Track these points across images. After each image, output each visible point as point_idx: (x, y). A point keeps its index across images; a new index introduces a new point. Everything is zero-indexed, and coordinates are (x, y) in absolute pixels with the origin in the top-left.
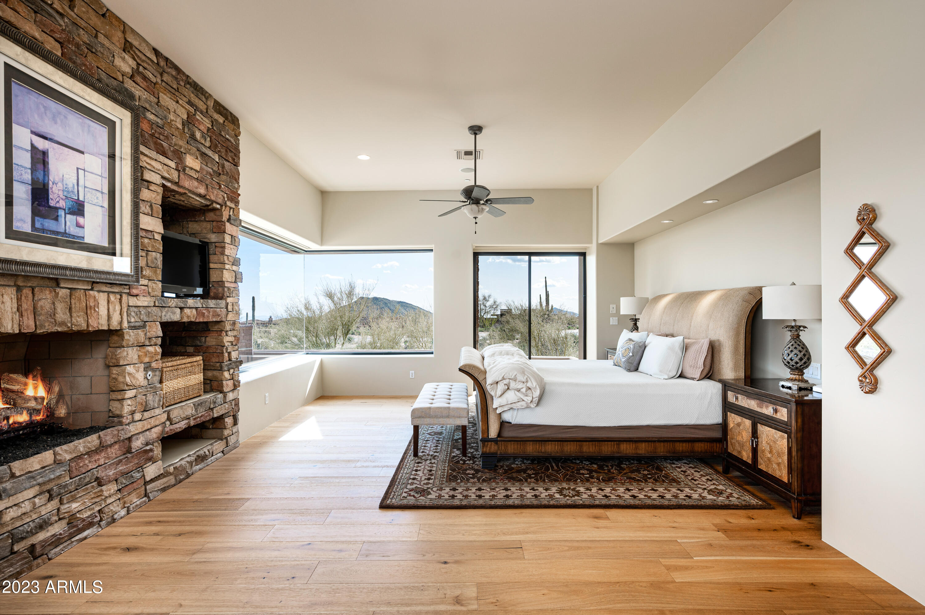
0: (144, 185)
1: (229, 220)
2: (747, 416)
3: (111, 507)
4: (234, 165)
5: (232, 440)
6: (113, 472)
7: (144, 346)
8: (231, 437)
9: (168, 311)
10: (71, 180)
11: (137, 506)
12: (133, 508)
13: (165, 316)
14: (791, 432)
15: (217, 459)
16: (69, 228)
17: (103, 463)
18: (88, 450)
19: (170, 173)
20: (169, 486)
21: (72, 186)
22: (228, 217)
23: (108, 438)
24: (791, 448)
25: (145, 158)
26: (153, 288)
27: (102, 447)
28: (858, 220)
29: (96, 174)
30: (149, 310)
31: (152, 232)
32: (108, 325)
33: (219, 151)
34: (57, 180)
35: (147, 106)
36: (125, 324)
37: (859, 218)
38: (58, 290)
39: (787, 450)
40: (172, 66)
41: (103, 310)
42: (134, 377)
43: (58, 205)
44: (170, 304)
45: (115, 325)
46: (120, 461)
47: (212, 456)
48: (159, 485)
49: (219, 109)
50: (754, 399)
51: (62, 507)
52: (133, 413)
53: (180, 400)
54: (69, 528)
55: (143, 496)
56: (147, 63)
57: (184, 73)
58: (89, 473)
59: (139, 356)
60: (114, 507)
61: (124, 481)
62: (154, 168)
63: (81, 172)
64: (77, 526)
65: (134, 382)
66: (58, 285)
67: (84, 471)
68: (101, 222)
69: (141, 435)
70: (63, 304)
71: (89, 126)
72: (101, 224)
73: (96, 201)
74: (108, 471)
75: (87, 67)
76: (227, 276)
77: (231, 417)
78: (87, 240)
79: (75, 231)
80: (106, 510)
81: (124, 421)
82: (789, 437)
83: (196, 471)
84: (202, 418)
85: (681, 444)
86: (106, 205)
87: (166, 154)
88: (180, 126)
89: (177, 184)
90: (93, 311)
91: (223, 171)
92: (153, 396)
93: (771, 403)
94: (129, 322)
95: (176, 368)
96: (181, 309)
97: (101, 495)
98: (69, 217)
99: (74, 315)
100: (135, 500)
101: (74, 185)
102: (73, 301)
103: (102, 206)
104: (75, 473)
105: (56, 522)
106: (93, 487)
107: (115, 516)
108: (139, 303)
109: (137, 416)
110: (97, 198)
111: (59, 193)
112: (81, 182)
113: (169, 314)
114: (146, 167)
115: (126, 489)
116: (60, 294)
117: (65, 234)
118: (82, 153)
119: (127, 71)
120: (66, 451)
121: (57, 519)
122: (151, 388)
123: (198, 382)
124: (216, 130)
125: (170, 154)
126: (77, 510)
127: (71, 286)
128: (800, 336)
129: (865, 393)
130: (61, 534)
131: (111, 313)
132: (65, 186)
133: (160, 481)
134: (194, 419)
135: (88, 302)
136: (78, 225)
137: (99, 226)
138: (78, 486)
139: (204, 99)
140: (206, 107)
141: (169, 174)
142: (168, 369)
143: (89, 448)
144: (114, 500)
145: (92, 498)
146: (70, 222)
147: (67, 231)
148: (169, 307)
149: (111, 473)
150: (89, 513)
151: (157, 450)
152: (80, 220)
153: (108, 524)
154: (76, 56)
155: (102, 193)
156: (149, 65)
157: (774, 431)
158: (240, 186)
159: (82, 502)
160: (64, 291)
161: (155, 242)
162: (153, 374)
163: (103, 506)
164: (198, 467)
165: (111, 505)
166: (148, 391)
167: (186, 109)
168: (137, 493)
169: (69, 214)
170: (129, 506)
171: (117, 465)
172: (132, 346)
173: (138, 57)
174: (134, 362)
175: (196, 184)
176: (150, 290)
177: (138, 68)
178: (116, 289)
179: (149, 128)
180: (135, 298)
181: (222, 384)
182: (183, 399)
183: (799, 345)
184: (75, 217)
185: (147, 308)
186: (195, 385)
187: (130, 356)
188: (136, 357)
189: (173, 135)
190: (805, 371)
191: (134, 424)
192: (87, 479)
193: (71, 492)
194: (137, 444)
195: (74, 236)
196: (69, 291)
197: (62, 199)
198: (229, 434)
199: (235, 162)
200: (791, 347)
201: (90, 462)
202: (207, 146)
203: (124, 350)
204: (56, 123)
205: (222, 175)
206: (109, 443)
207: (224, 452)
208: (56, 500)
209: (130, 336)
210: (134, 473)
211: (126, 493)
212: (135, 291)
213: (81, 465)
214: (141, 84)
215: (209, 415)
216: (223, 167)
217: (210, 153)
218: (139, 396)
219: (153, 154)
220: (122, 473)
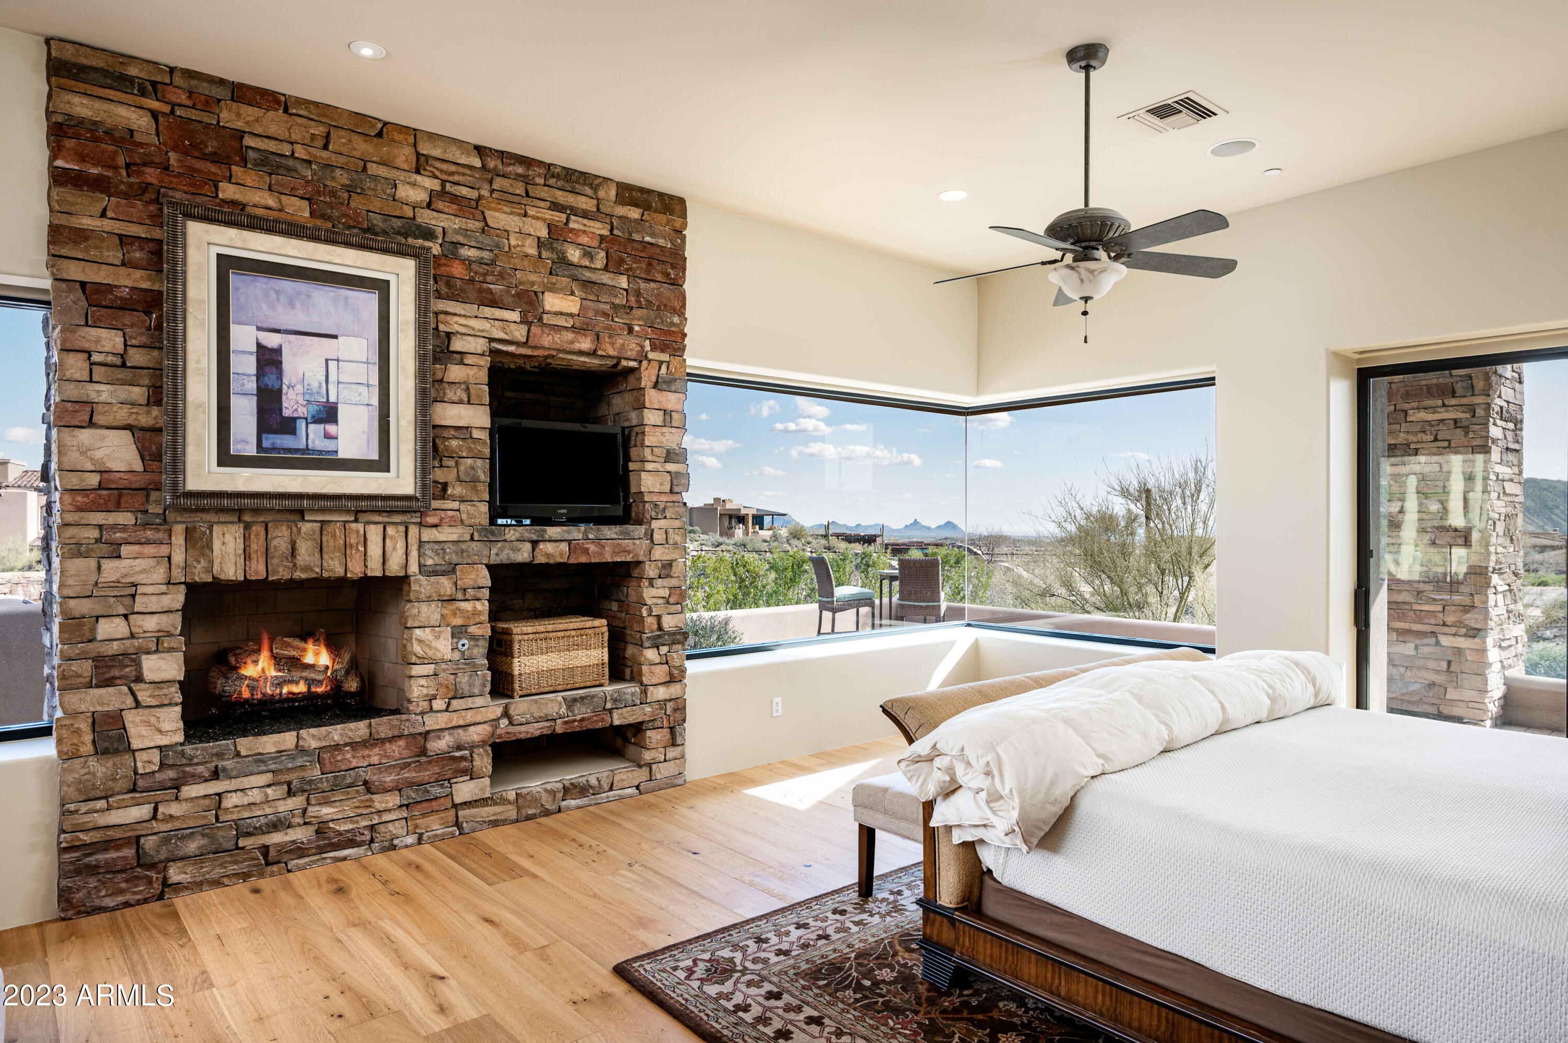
0: (454, 359)
1: (656, 386)
3: (391, 827)
4: (672, 284)
5: (663, 771)
6: (392, 778)
7: (454, 600)
8: (660, 765)
9: (503, 547)
10: (315, 376)
11: (436, 836)
12: (429, 838)
13: (497, 554)
15: (621, 798)
16: (313, 442)
17: (377, 762)
18: (347, 740)
19: (508, 331)
20: (506, 820)
21: (317, 384)
22: (654, 379)
23: (381, 729)
25: (456, 319)
26: (468, 514)
27: (372, 741)
29: (357, 362)
30: (464, 546)
31: (467, 428)
32: (384, 570)
33: (630, 269)
34: (294, 381)
35: (461, 239)
36: (413, 568)
38: (300, 524)
40: (513, 162)
41: (375, 550)
42: (430, 647)
43: (295, 415)
44: (507, 537)
45: (394, 568)
46: (407, 765)
47: (611, 789)
48: (485, 815)
49: (631, 197)
51: (310, 809)
52: (431, 699)
53: (552, 689)
54: (318, 840)
55: (450, 824)
56: (458, 173)
57: (540, 163)
58: (351, 772)
59: (442, 615)
60: (396, 829)
61: (413, 795)
62: (473, 329)
63: (332, 365)
64: (329, 838)
65: (430, 653)
66: (303, 519)
67: (343, 767)
68: (366, 426)
69: (446, 733)
70: (309, 543)
71: (347, 298)
72: (366, 430)
73: (357, 398)
74: (384, 774)
75: (350, 218)
76: (649, 483)
77: (666, 731)
78: (341, 455)
79: (323, 444)
80: (382, 828)
81: (411, 708)
83: (568, 808)
84: (584, 724)
86: (375, 401)
87: (497, 303)
88: (533, 251)
89: (526, 344)
90: (354, 551)
91: (638, 302)
92: (471, 676)
94: (420, 566)
95: (542, 636)
96: (535, 543)
97: (370, 806)
98: (312, 427)
99: (325, 556)
100: (435, 825)
101: (320, 383)
102: (325, 539)
103: (368, 405)
104: (329, 767)
105: (299, 825)
106: (358, 792)
107: (396, 842)
108: (442, 537)
109: (439, 704)
110: (360, 394)
111: (298, 398)
112: (333, 377)
113: (506, 551)
114: (458, 332)
115: (419, 807)
116: (304, 529)
117: (307, 450)
118: (335, 337)
119: (419, 199)
120: (313, 736)
121: (301, 822)
122: (466, 664)
123: (596, 662)
124: (620, 234)
125: (508, 300)
126: (330, 817)
127: (321, 518)
130: (302, 843)
131: (388, 553)
132: (306, 387)
133: (486, 809)
134: (566, 723)
135: (348, 539)
136: (328, 436)
137: (364, 432)
138: (336, 786)
139: (589, 191)
140: (595, 202)
141: (506, 333)
142: (526, 637)
143: (350, 738)
144: (394, 818)
145: (356, 807)
146: (314, 433)
147: (310, 447)
148: (505, 541)
149: (389, 779)
150: (350, 826)
151: (483, 761)
152: (331, 428)
153: (384, 850)
154: (332, 208)
155: (368, 386)
156: (464, 175)
158: (686, 319)
159: (340, 809)
160: (309, 525)
161: (474, 443)
162: (472, 643)
163: (377, 822)
164: (573, 803)
165: (390, 824)
166: (458, 669)
167: (544, 220)
168: (442, 818)
169: (314, 422)
170: (423, 834)
171: (402, 769)
172: (429, 600)
173: (441, 171)
174: (432, 623)
175: (570, 336)
176: (464, 517)
177: (443, 186)
178: (397, 518)
179: (464, 272)
180: (434, 530)
181: (641, 669)
182: (560, 688)
184: (322, 426)
185: (460, 544)
186: (589, 666)
187: (424, 615)
188: (439, 617)
189: (516, 270)
191: (433, 714)
192: (349, 780)
193: (323, 792)
194: (440, 744)
195: (320, 452)
196: (319, 525)
197: (302, 405)
198: (657, 760)
199: (671, 279)
201: (354, 757)
202: (599, 267)
203: (413, 606)
204: (293, 307)
205: (634, 310)
206: (383, 736)
207: (641, 788)
208: (301, 798)
209: (421, 585)
210: (432, 787)
211: (417, 813)
212: (430, 520)
213: (339, 758)
214: (446, 210)
215: (603, 720)
216: (638, 293)
217: (606, 278)
218: (442, 675)
219: (472, 309)
220: (408, 782)
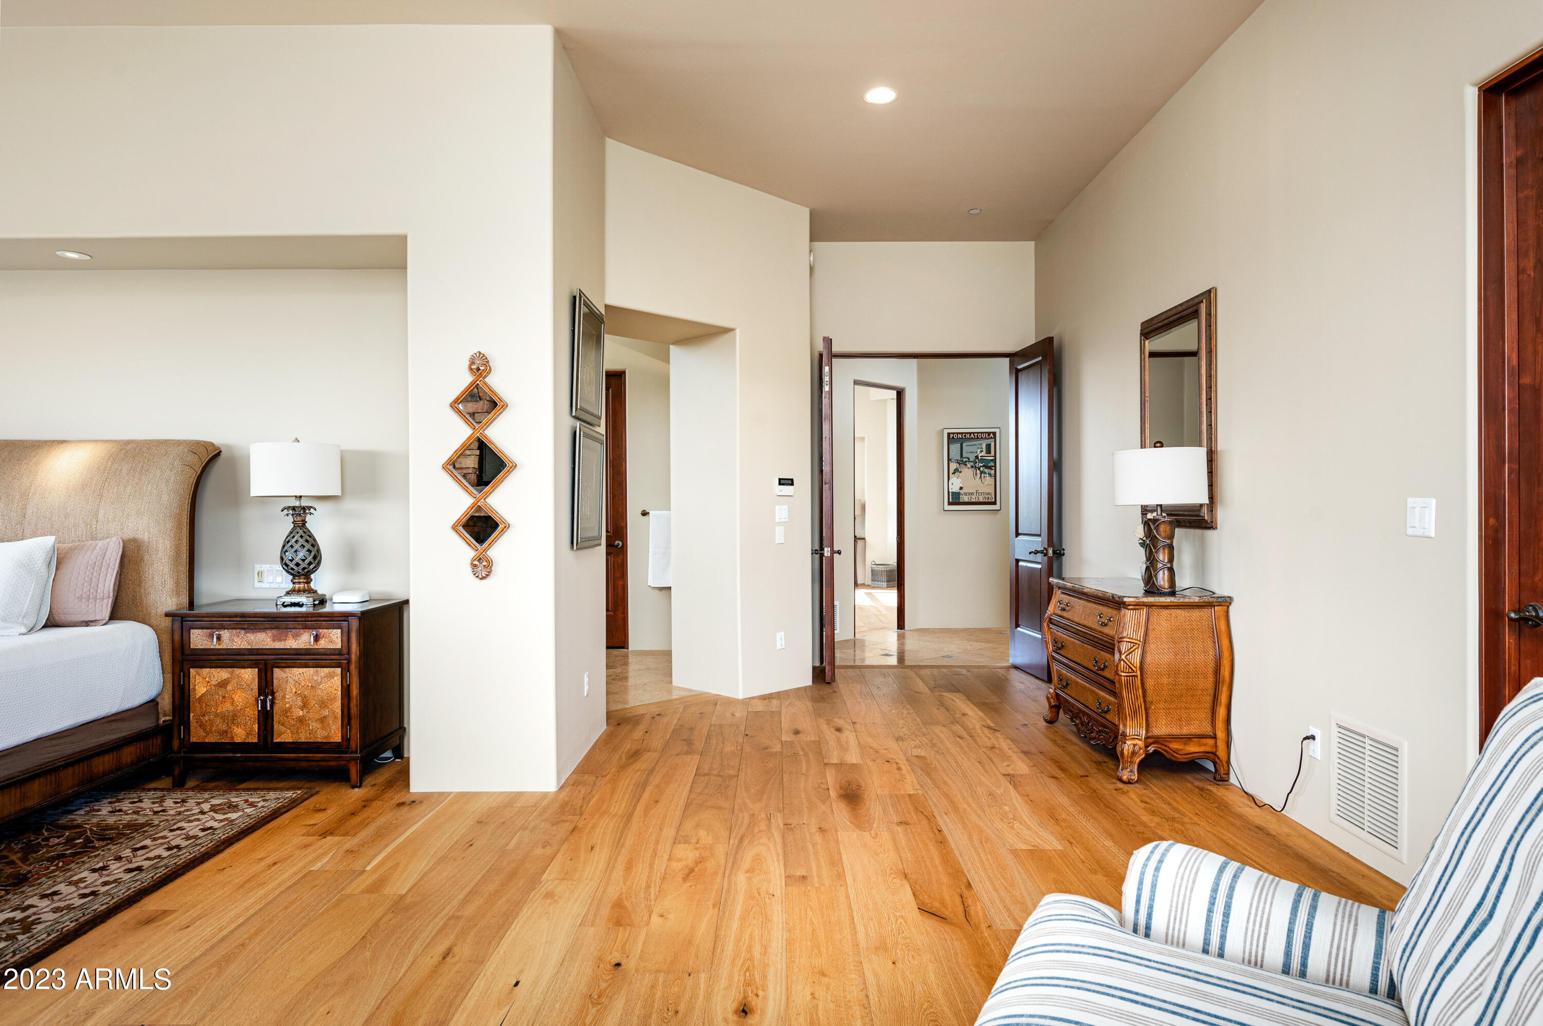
2: (246, 664)
14: (349, 662)
24: (349, 686)
28: (471, 369)
37: (473, 367)
39: (340, 693)
50: (264, 629)
82: (346, 671)
85: (101, 759)
93: (306, 628)
128: (306, 522)
129: (481, 579)
157: (312, 670)
183: (307, 541)
190: (312, 576)
200: (294, 545)
